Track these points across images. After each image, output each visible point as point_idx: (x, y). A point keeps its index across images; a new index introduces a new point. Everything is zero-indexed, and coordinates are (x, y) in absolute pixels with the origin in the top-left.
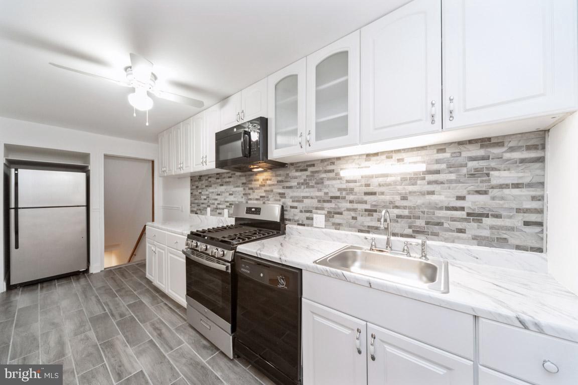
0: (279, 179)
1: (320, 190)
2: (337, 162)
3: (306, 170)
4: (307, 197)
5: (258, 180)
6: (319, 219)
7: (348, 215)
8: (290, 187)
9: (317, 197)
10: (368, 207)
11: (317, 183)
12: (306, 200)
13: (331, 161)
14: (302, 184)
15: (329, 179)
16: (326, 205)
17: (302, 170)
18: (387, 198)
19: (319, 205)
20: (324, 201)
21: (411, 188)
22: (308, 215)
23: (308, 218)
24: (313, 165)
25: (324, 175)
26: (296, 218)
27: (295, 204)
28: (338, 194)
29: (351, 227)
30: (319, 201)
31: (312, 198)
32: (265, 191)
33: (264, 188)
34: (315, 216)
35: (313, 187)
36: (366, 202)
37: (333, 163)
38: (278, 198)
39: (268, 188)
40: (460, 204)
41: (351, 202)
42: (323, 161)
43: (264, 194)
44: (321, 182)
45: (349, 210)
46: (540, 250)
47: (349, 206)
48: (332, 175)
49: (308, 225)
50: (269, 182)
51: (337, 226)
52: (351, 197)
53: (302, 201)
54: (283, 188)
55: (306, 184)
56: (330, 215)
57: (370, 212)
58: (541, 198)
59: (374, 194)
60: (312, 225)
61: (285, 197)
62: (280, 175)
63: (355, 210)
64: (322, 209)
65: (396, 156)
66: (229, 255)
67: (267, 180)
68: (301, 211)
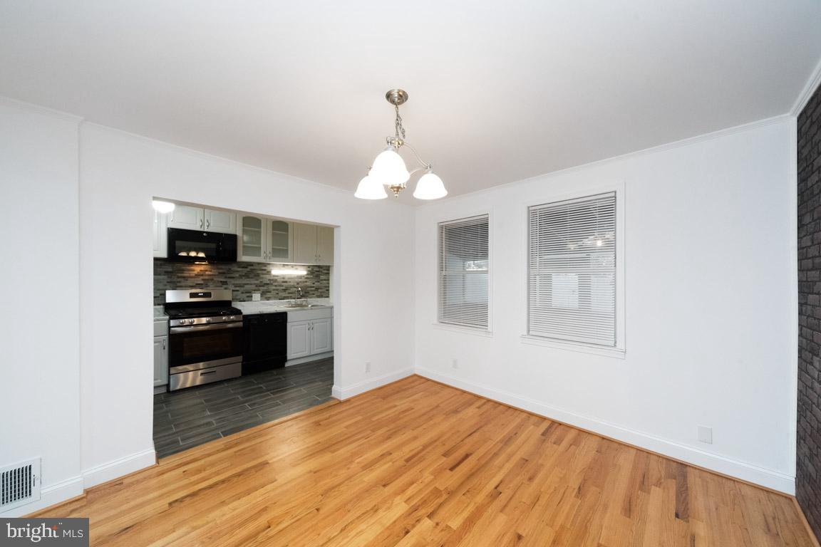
0: (221, 271)
1: (257, 280)
2: (268, 266)
3: (246, 268)
4: (248, 284)
5: (194, 271)
6: (257, 296)
7: (274, 293)
8: (233, 278)
9: (255, 284)
10: (284, 288)
11: (255, 276)
12: (246, 286)
13: (265, 265)
14: (244, 276)
15: (263, 274)
16: (261, 288)
17: (243, 267)
18: (292, 284)
19: (257, 288)
20: (260, 286)
21: (300, 280)
22: (248, 294)
23: (248, 297)
24: (252, 265)
25: (260, 272)
26: (238, 297)
27: (237, 289)
28: (268, 282)
29: (275, 298)
30: (257, 286)
31: (251, 284)
32: (203, 280)
33: (201, 277)
34: (253, 295)
35: (252, 278)
36: (282, 286)
37: (265, 266)
38: (220, 284)
39: (207, 278)
40: (314, 285)
41: (276, 286)
42: (259, 264)
43: (202, 282)
44: (258, 275)
45: (274, 290)
46: (328, 297)
47: (274, 288)
48: (264, 272)
49: (248, 301)
50: (207, 273)
51: (268, 299)
52: (276, 284)
53: (243, 287)
54: (226, 277)
55: (247, 276)
56: (263, 294)
57: (285, 290)
58: (329, 283)
59: (286, 282)
60: (251, 300)
61: (227, 284)
62: (222, 269)
63: (277, 290)
64: (259, 290)
65: (295, 267)
66: (241, 318)
67: (207, 271)
68: (243, 293)
